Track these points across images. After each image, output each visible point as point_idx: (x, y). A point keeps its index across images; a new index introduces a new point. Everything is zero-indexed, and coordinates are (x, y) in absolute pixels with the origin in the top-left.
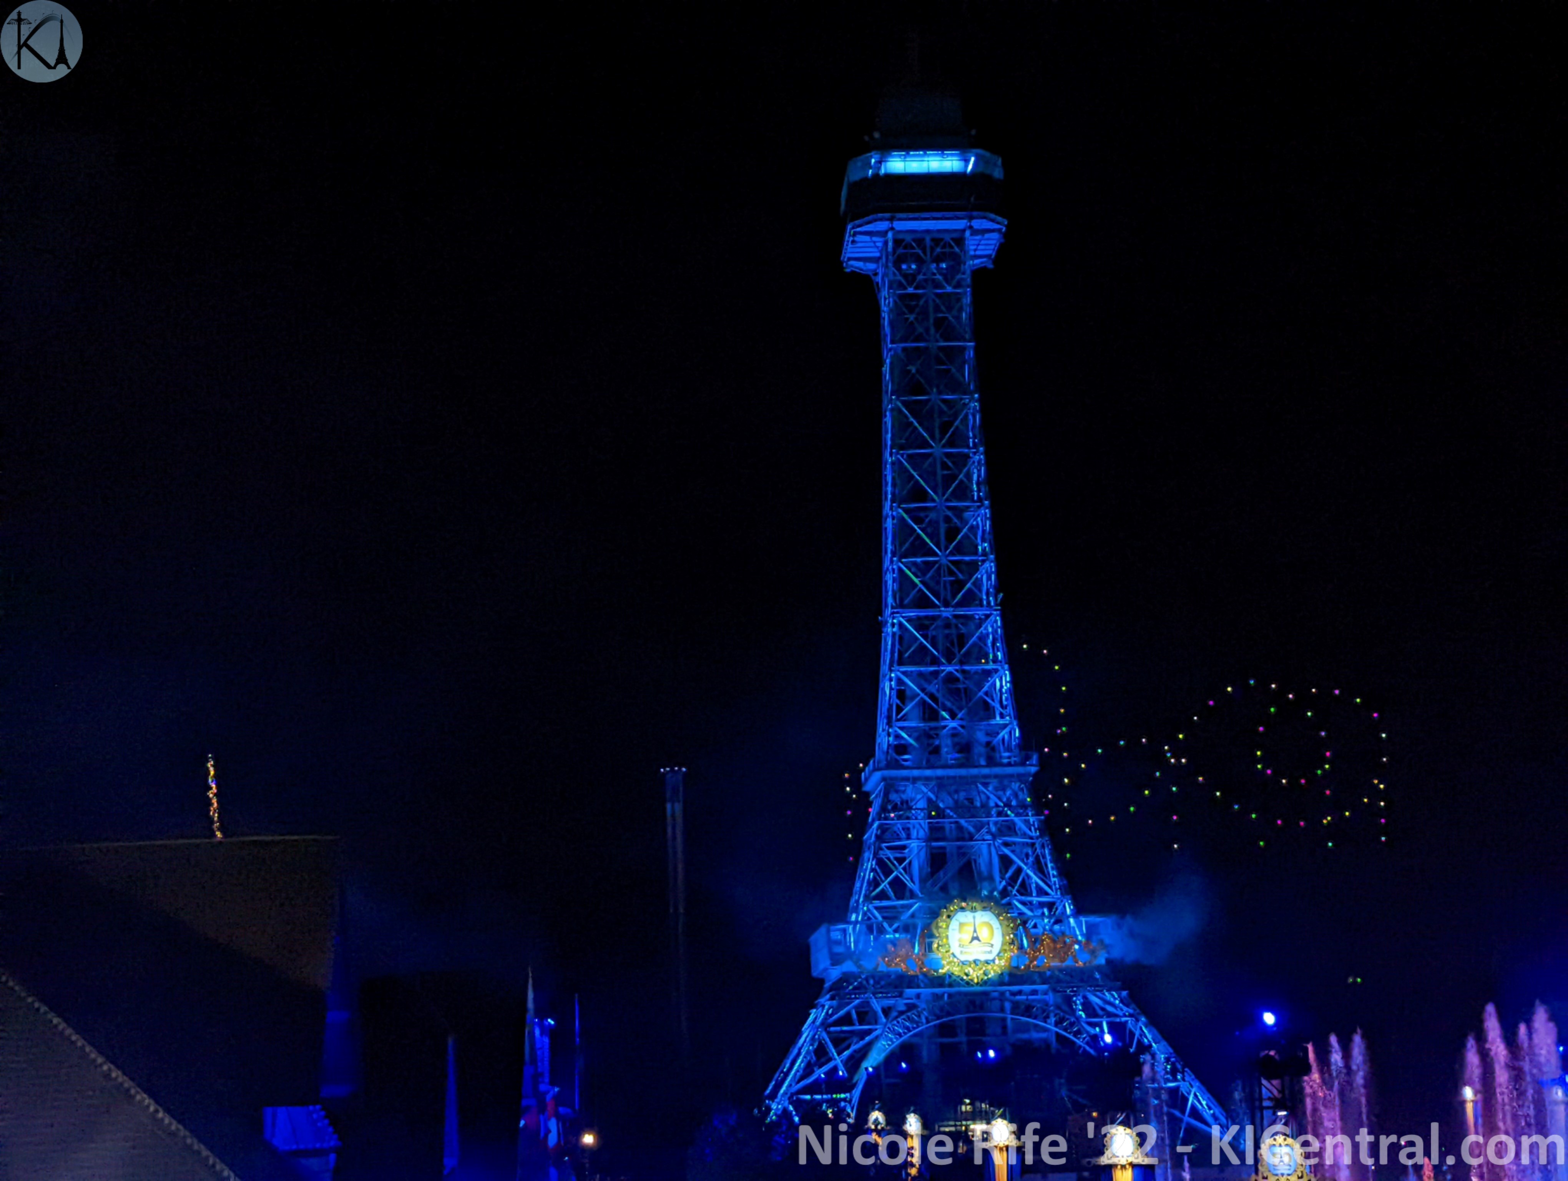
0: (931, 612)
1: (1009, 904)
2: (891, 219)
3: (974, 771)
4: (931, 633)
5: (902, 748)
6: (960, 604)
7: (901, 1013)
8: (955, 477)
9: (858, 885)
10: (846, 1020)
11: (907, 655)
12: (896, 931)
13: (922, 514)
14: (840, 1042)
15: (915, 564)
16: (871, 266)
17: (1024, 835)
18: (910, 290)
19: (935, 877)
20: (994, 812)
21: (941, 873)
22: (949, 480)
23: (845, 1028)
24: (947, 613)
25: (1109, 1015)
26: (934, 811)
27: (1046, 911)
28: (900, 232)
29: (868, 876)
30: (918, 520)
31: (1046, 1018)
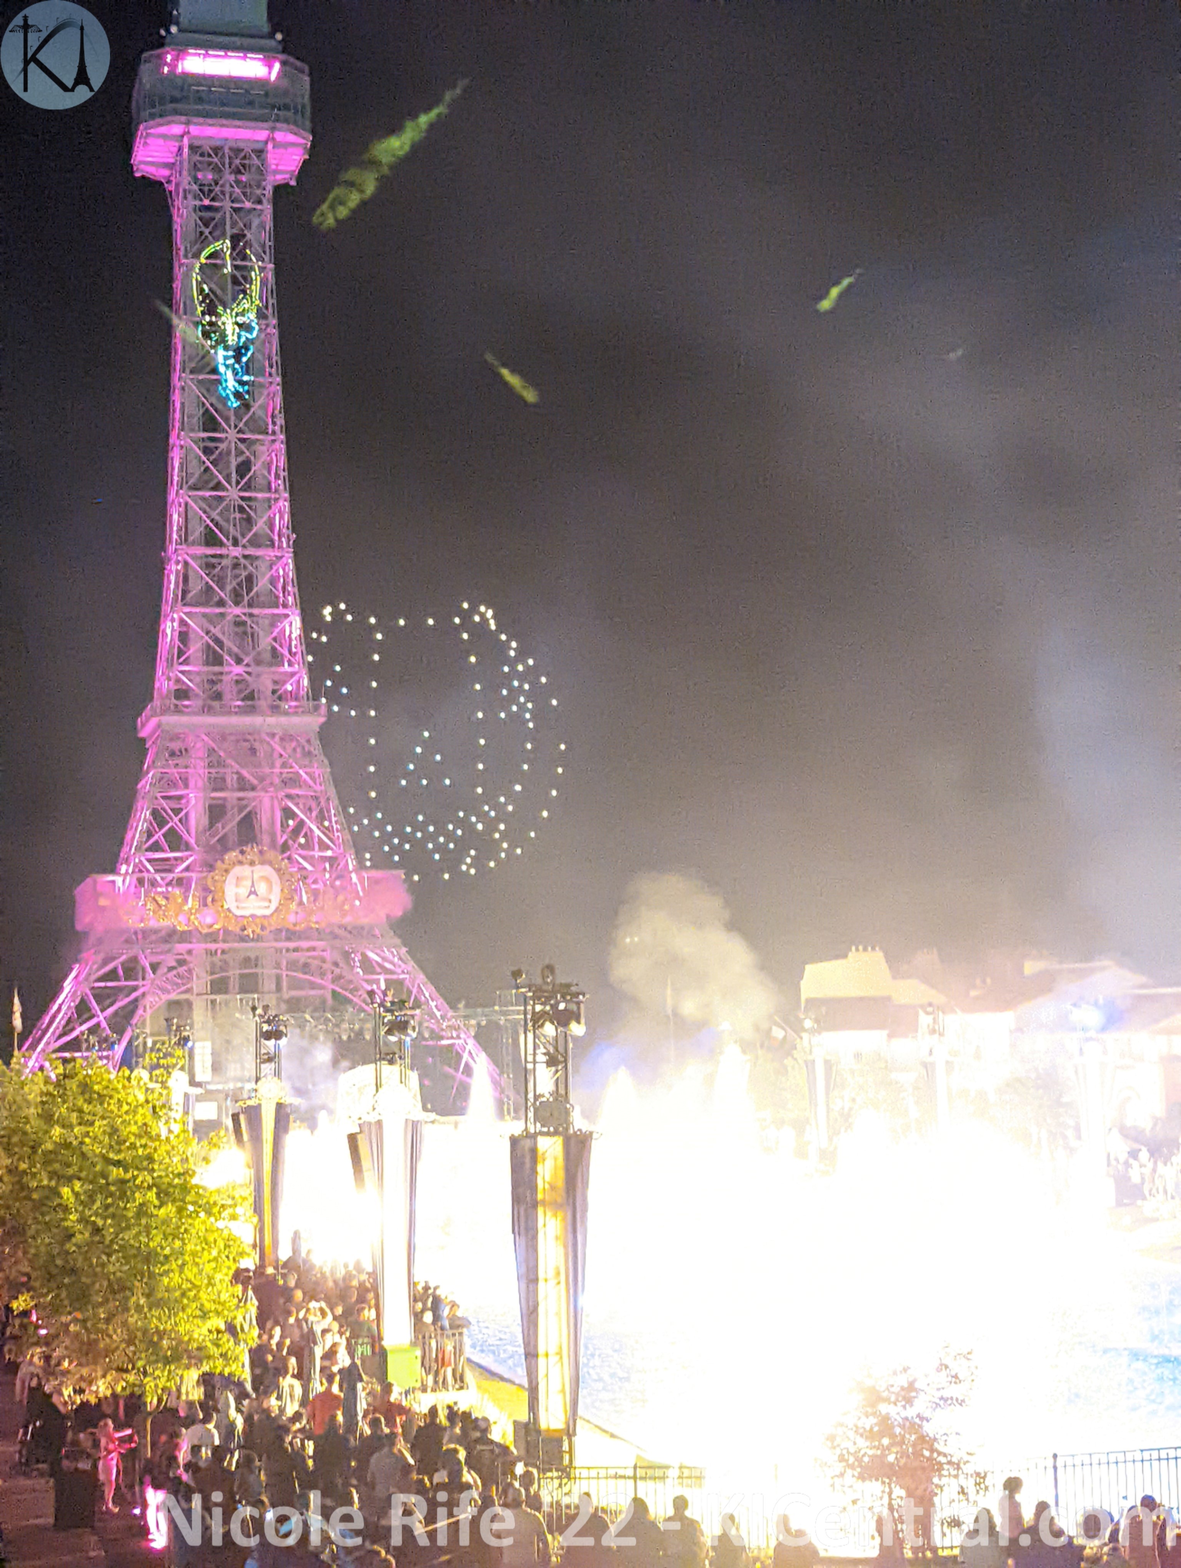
0: (218, 551)
1: (290, 858)
2: (187, 123)
3: (259, 720)
4: (216, 573)
5: (182, 694)
6: (251, 544)
7: (171, 969)
8: (249, 408)
9: (129, 834)
10: (112, 975)
11: (191, 595)
12: (169, 884)
13: (212, 446)
14: (102, 997)
15: (204, 499)
16: (164, 173)
17: (310, 787)
18: (207, 202)
19: (214, 828)
20: (278, 763)
21: (219, 825)
22: (242, 410)
23: (109, 984)
24: (236, 552)
25: (387, 971)
26: (214, 761)
27: (327, 866)
28: (195, 137)
29: (142, 826)
30: (207, 451)
31: (322, 975)
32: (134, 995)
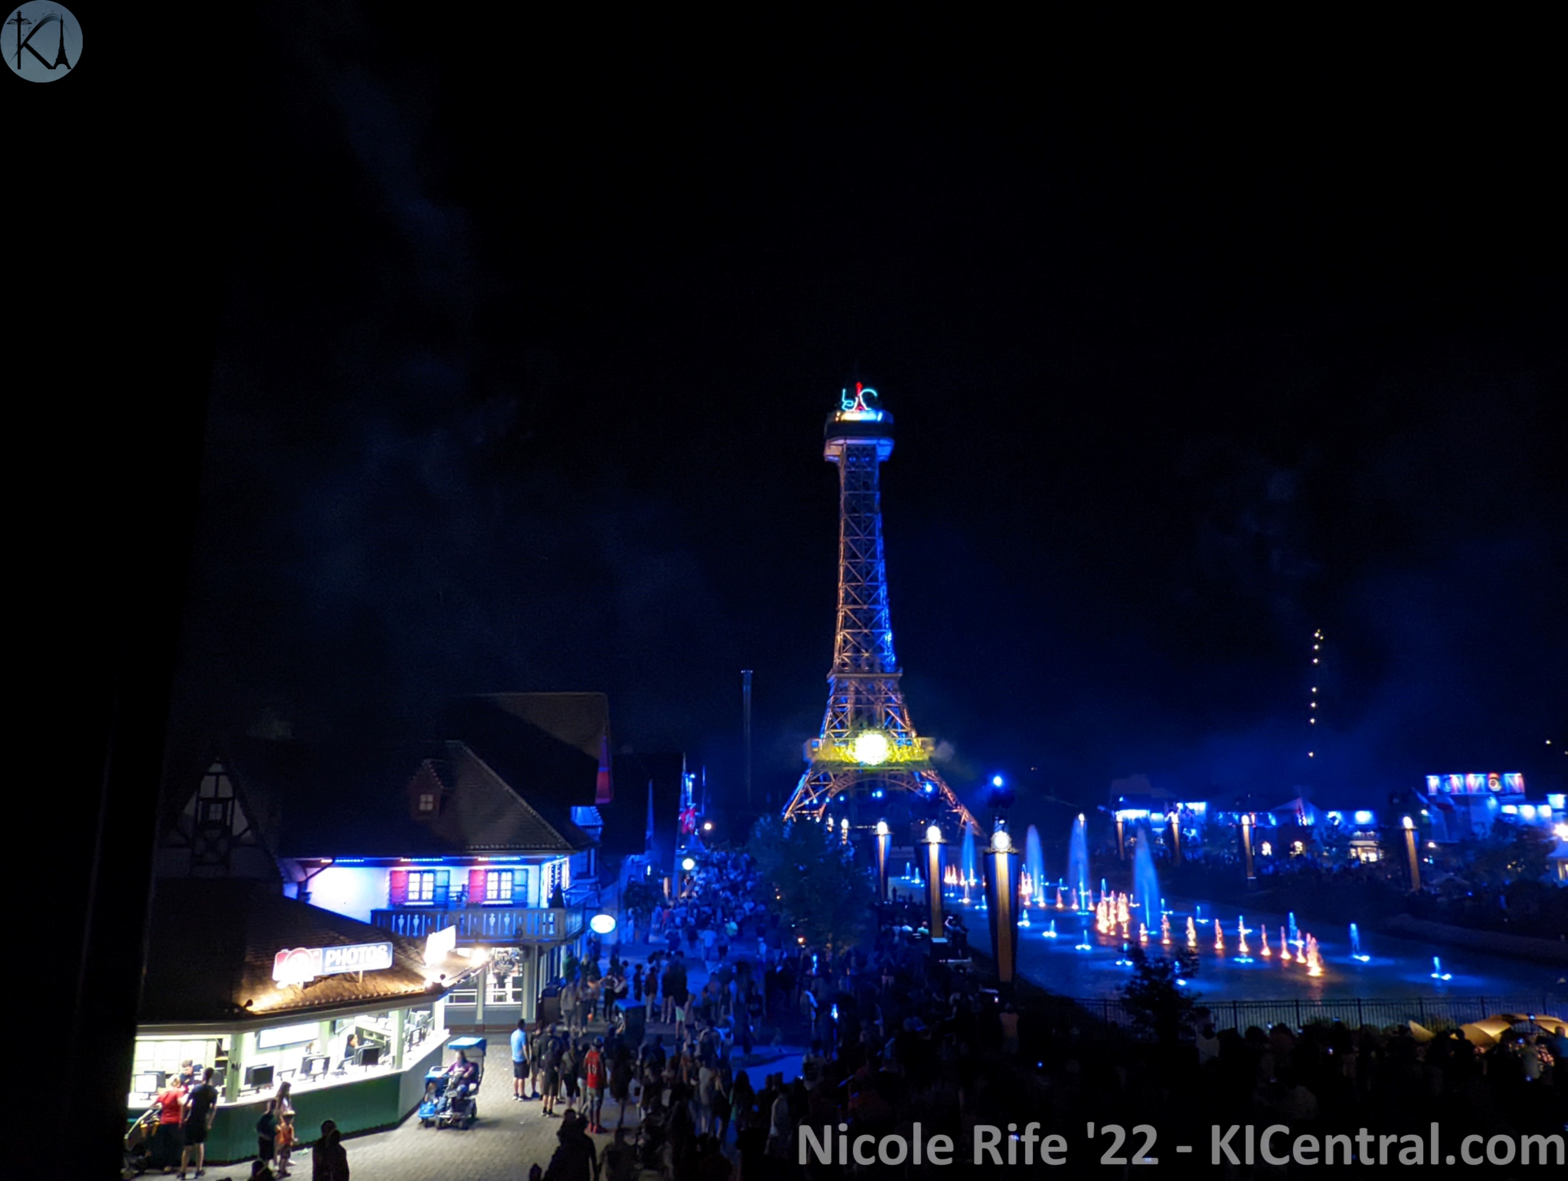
0: (858, 607)
1: (889, 732)
2: (845, 439)
3: (875, 675)
4: (858, 616)
5: (844, 665)
6: (870, 604)
7: (841, 777)
8: (869, 549)
9: (824, 722)
10: (818, 780)
11: (848, 624)
12: (840, 742)
13: (855, 564)
14: (815, 789)
15: (852, 586)
16: (836, 459)
17: (896, 703)
18: (853, 469)
19: (857, 720)
20: (883, 693)
21: (860, 719)
22: (867, 551)
23: (817, 783)
24: (865, 607)
25: (929, 780)
26: (857, 692)
27: (904, 735)
28: (849, 445)
29: (829, 719)
30: (854, 567)
31: (903, 781)
32: (827, 788)
